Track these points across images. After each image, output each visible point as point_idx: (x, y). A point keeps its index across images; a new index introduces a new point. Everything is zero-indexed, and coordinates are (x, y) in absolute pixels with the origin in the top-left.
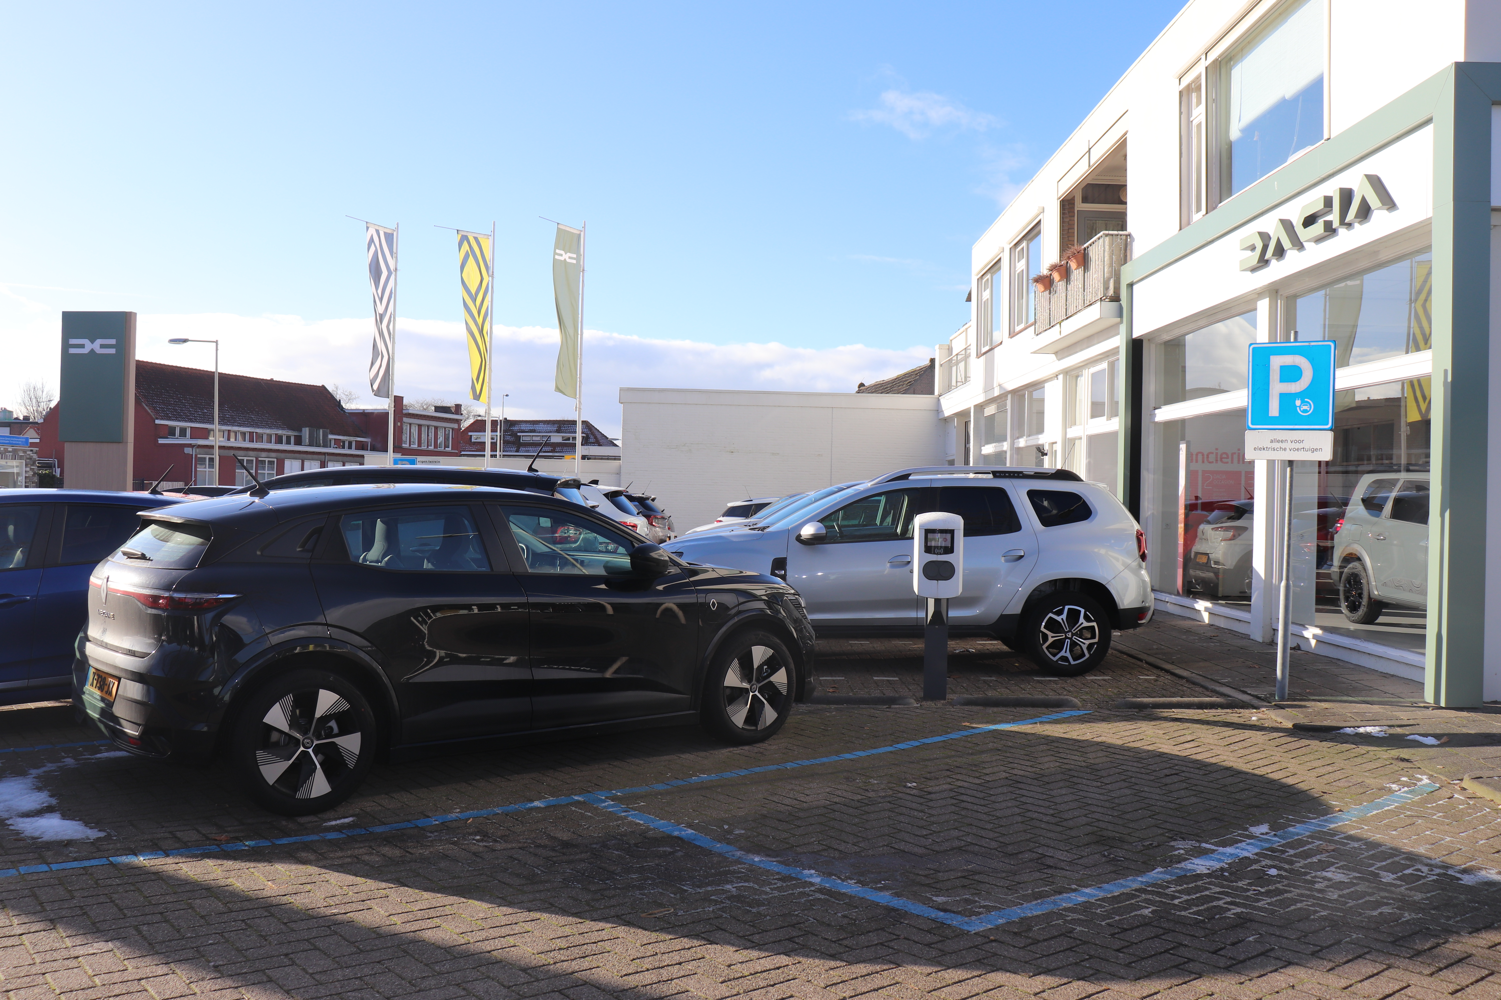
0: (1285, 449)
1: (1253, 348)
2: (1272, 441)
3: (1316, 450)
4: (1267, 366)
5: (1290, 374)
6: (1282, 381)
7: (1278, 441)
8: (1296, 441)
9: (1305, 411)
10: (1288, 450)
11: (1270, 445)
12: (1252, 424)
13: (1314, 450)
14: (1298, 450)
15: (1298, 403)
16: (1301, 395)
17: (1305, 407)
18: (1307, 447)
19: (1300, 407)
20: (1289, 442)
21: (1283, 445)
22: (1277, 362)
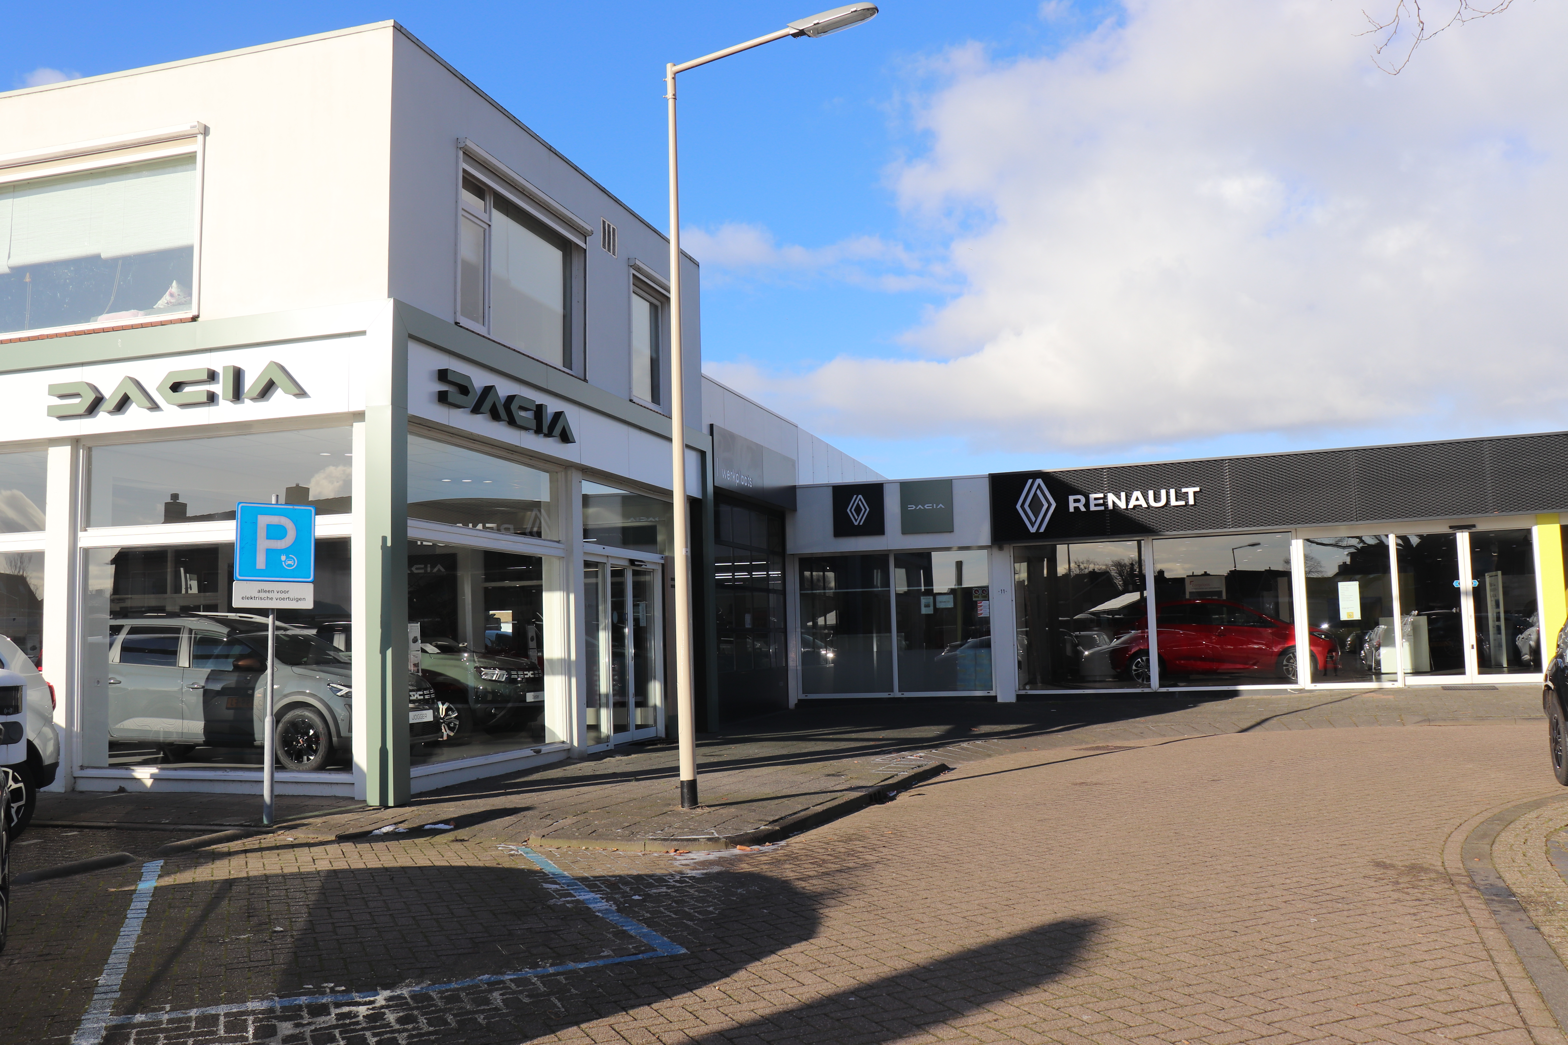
0: (271, 599)
1: (242, 507)
2: (259, 592)
3: (300, 599)
4: (255, 523)
5: (275, 532)
6: (269, 537)
7: (265, 591)
8: (282, 592)
9: (289, 565)
10: (274, 599)
11: (257, 595)
12: (240, 575)
13: (298, 600)
14: (283, 599)
15: (283, 558)
16: (286, 551)
17: (290, 562)
18: (291, 597)
19: (285, 561)
20: (276, 592)
21: (270, 595)
22: (263, 521)
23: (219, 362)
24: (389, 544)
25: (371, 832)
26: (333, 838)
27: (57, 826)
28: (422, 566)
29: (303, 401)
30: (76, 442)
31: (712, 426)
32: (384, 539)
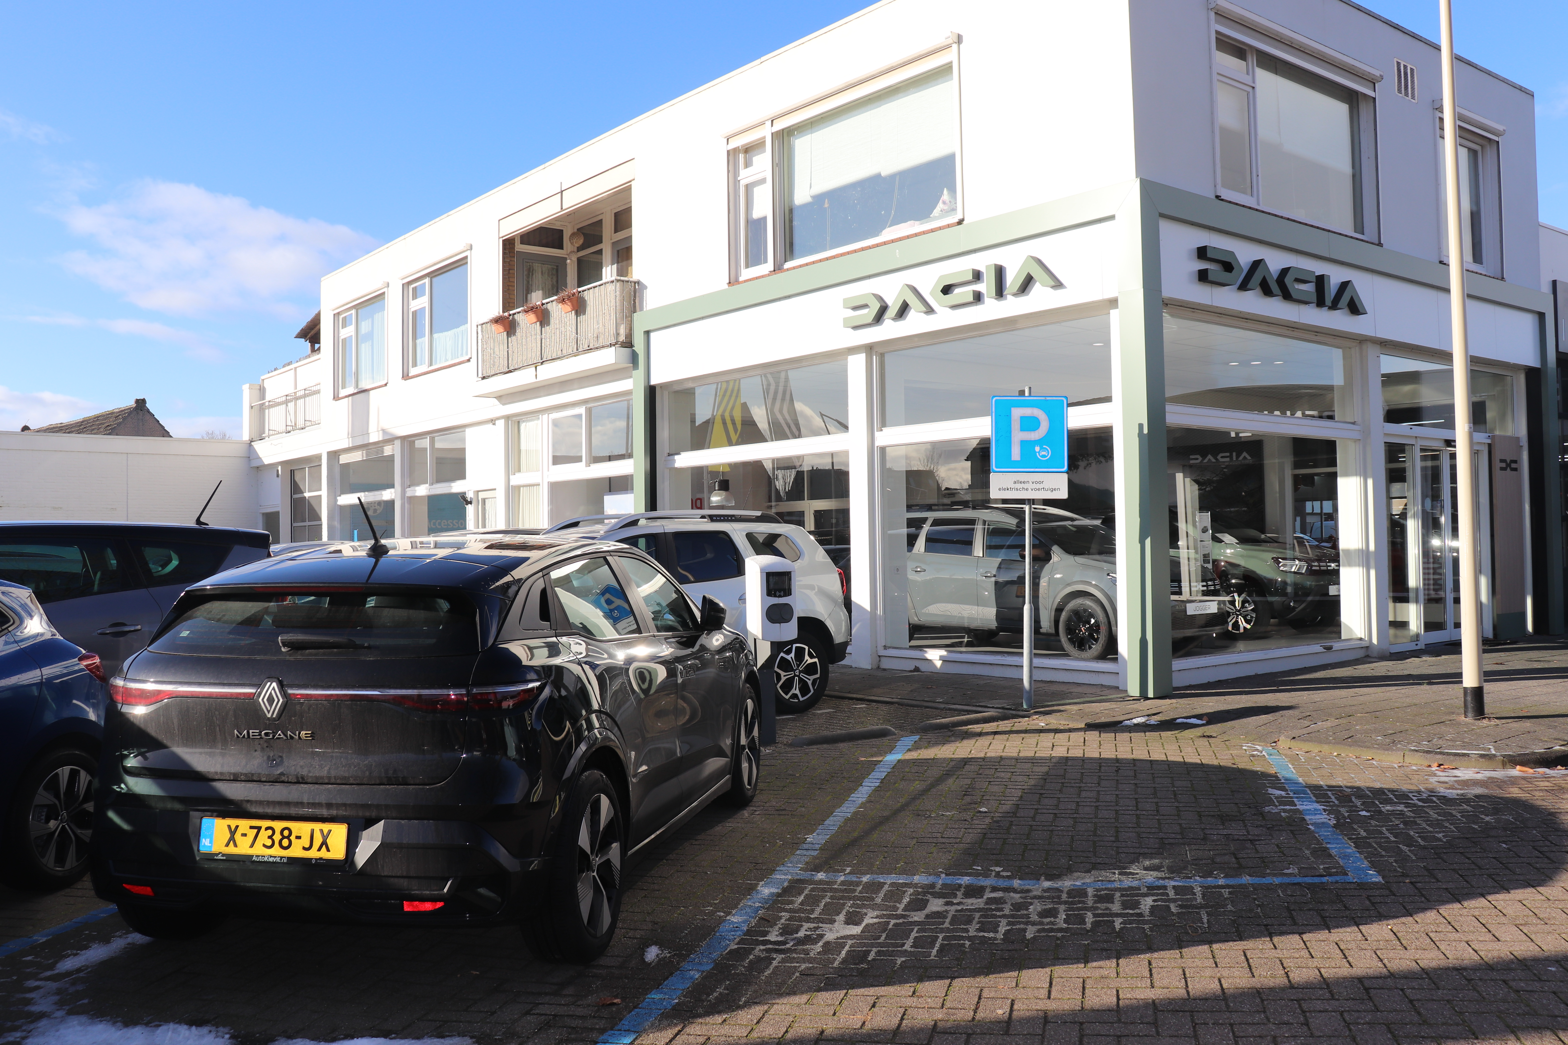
0: (1027, 489)
1: (996, 400)
2: (1015, 483)
3: (1055, 489)
4: (1009, 416)
5: (1030, 424)
6: (1022, 429)
7: (1021, 482)
8: (1037, 483)
9: (1044, 456)
10: (1030, 490)
11: (1013, 486)
12: (996, 467)
13: (1053, 490)
14: (1038, 489)
15: (1037, 449)
16: (1040, 442)
17: (1044, 453)
18: (1046, 487)
19: (1039, 452)
20: (1031, 483)
21: (1025, 486)
22: (1017, 413)
23: (983, 262)
24: (1146, 431)
25: (1121, 722)
26: (1083, 726)
27: (852, 699)
28: (1228, 454)
29: (1060, 292)
30: (870, 349)
31: (1554, 283)
32: (1141, 426)
